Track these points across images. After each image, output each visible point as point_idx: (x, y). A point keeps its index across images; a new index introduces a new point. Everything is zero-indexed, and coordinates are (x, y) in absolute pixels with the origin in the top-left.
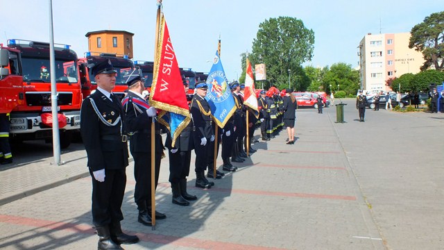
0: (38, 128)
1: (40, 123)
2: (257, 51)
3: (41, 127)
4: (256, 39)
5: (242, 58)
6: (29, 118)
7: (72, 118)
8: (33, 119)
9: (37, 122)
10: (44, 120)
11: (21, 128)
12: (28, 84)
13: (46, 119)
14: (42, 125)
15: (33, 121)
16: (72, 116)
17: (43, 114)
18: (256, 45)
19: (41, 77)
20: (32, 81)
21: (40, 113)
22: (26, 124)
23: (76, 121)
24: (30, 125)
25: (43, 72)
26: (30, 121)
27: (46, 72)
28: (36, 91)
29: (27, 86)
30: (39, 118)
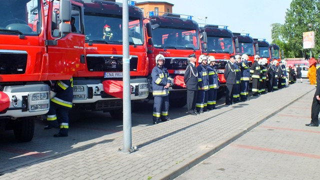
0: (100, 98)
1: (102, 92)
2: (291, 21)
3: (103, 97)
4: (289, 9)
5: (272, 28)
6: (89, 86)
7: (137, 86)
8: (94, 86)
9: (98, 90)
10: (106, 89)
11: (81, 97)
12: (91, 46)
13: (108, 87)
14: (104, 94)
15: (94, 89)
16: (137, 84)
17: (106, 81)
18: (290, 15)
19: (104, 38)
20: (94, 42)
21: (102, 79)
22: (86, 92)
23: (140, 90)
24: (90, 94)
25: (106, 32)
26: (90, 89)
27: (110, 32)
28: (98, 54)
29: (89, 48)
30: (100, 86)
